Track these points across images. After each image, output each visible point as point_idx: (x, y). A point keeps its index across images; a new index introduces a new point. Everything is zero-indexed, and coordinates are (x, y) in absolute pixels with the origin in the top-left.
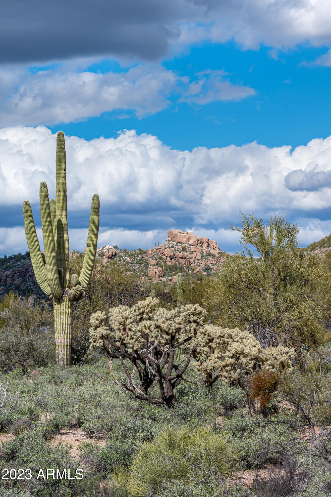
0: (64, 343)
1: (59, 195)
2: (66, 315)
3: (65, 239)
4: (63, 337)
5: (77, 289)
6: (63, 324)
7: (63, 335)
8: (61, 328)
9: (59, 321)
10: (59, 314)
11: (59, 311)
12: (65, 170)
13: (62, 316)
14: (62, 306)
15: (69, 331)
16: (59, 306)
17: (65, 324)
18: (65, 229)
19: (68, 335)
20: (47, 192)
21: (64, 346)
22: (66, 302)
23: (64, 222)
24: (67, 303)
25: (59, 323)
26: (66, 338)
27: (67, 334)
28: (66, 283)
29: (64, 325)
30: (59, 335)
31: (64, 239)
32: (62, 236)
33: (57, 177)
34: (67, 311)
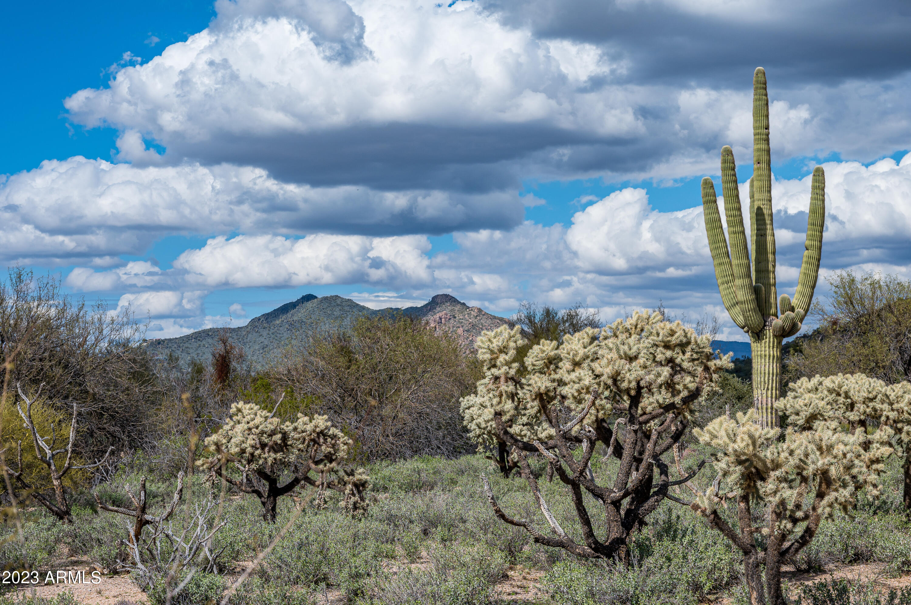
0: (767, 404)
1: (758, 169)
2: (769, 359)
3: (769, 238)
4: (765, 395)
5: (787, 317)
6: (765, 373)
7: (765, 392)
8: (762, 380)
9: (759, 369)
10: (759, 358)
11: (759, 353)
12: (767, 128)
13: (763, 361)
14: (763, 345)
15: (774, 385)
16: (759, 345)
17: (769, 374)
18: (768, 222)
19: (774, 391)
20: (734, 163)
21: (767, 409)
22: (770, 338)
23: (765, 211)
24: (772, 340)
25: (759, 371)
26: (769, 395)
27: (772, 390)
28: (771, 307)
29: (767, 375)
30: (759, 392)
31: (766, 238)
32: (763, 232)
33: (755, 140)
34: (771, 353)
